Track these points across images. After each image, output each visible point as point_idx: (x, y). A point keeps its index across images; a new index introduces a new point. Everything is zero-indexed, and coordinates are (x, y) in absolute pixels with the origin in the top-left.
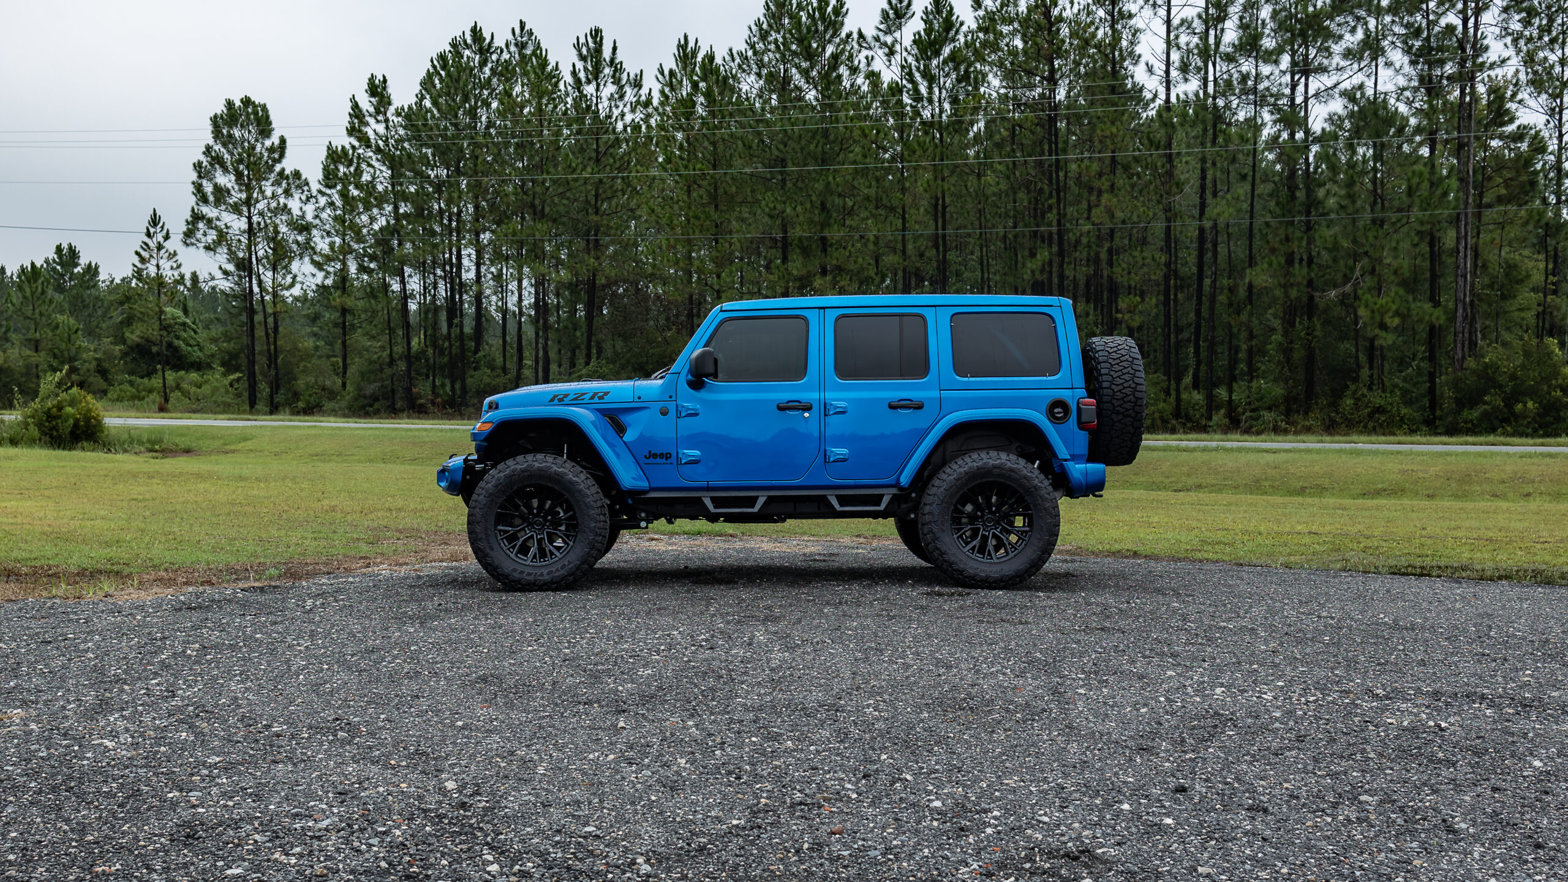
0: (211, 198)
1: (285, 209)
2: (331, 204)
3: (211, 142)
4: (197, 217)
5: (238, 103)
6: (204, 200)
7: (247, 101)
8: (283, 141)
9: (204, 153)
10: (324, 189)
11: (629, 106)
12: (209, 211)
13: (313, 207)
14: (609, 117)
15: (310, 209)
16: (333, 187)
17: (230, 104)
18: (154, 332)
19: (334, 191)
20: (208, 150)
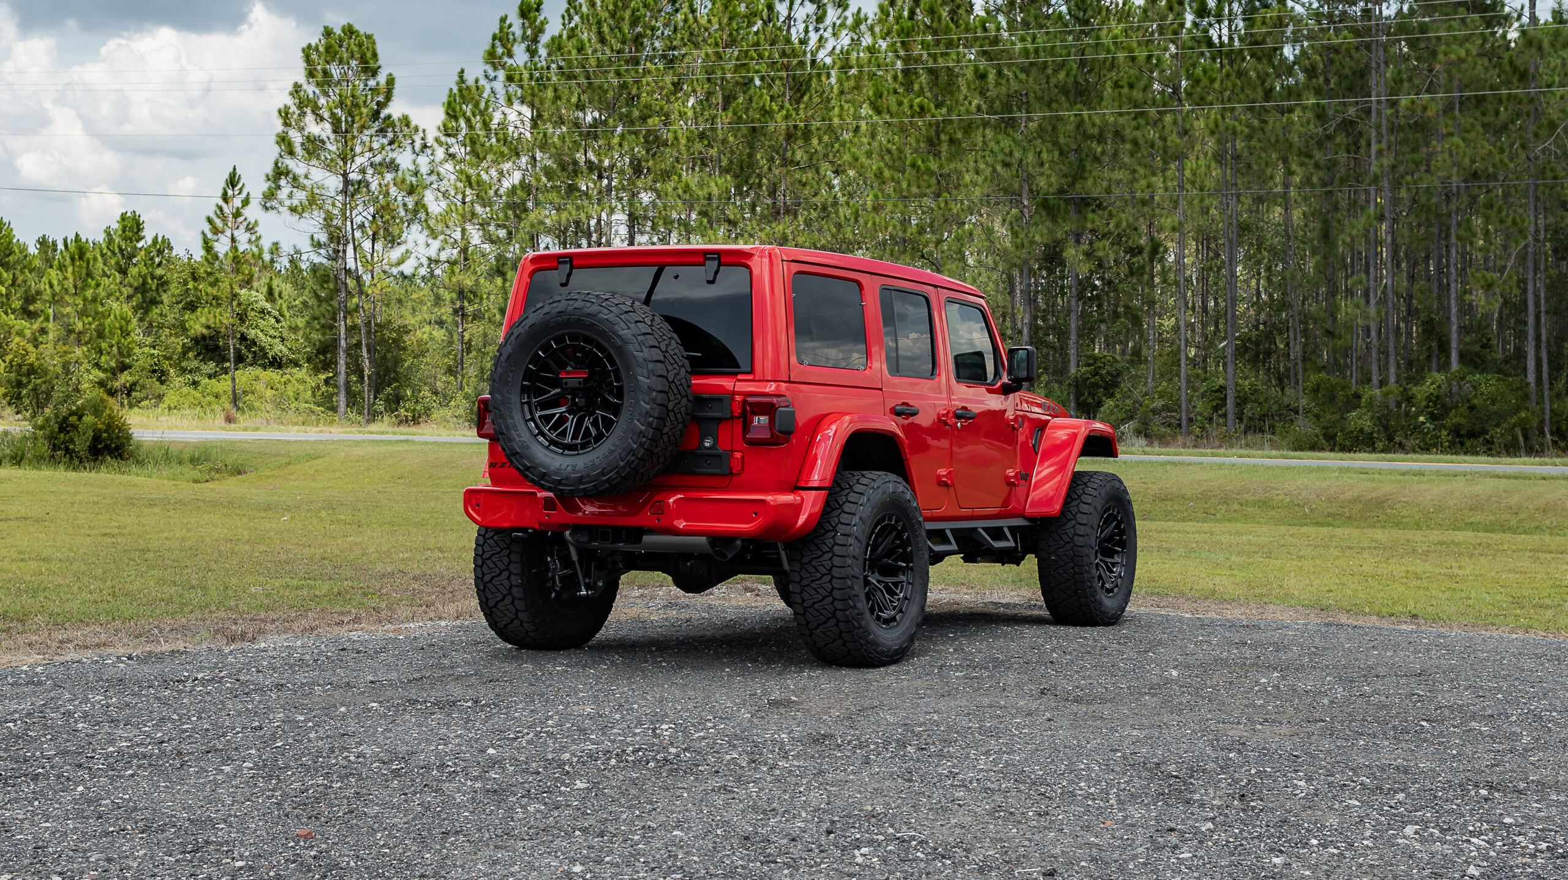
0: (298, 149)
1: (393, 166)
2: (452, 156)
3: (301, 78)
4: (279, 173)
5: (338, 31)
6: (291, 153)
7: (350, 31)
8: (391, 82)
9: (291, 94)
10: (443, 139)
11: (830, 30)
12: (297, 167)
13: (428, 160)
14: (804, 42)
15: (423, 162)
16: (455, 136)
17: (328, 33)
18: (224, 318)
19: (453, 140)
20: (297, 88)
